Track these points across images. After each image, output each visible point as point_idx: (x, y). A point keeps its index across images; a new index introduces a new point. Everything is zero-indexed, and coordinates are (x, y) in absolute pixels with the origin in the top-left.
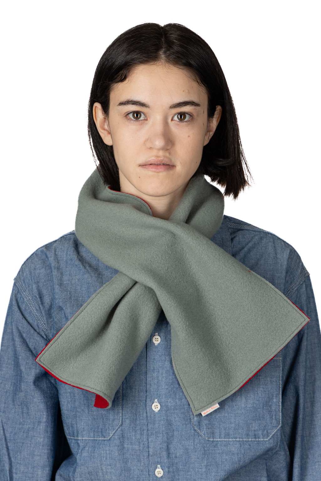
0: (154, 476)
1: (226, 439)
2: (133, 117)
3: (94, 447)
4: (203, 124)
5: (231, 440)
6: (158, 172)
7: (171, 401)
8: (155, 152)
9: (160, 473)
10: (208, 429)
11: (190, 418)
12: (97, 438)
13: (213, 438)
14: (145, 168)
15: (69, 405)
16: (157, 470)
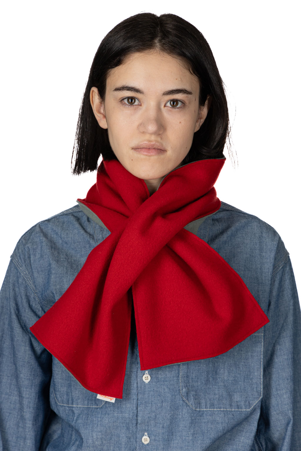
0: (140, 442)
1: (211, 409)
2: (128, 102)
3: (88, 415)
4: (195, 111)
5: (216, 409)
6: (149, 156)
7: (162, 373)
8: (147, 137)
9: (147, 440)
10: (195, 400)
11: (179, 389)
12: (91, 406)
13: (200, 409)
14: (138, 151)
15: (63, 374)
16: (144, 437)
